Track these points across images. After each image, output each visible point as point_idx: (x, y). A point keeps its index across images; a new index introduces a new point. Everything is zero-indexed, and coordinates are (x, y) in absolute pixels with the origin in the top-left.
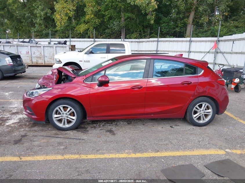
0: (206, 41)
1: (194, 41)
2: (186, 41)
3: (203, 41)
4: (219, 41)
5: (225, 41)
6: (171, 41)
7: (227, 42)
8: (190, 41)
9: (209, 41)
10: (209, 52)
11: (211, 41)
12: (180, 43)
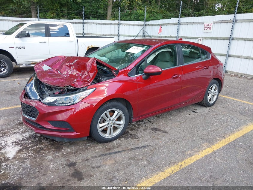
0: (134, 25)
1: (122, 24)
2: (115, 24)
3: (131, 25)
4: (146, 25)
5: (152, 25)
6: (99, 24)
7: (154, 27)
8: (119, 24)
9: (137, 25)
10: (137, 35)
11: (139, 25)
12: (108, 26)
